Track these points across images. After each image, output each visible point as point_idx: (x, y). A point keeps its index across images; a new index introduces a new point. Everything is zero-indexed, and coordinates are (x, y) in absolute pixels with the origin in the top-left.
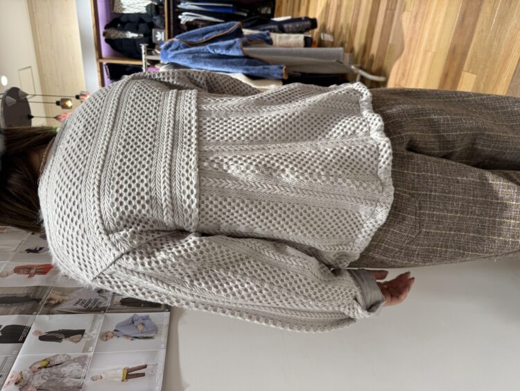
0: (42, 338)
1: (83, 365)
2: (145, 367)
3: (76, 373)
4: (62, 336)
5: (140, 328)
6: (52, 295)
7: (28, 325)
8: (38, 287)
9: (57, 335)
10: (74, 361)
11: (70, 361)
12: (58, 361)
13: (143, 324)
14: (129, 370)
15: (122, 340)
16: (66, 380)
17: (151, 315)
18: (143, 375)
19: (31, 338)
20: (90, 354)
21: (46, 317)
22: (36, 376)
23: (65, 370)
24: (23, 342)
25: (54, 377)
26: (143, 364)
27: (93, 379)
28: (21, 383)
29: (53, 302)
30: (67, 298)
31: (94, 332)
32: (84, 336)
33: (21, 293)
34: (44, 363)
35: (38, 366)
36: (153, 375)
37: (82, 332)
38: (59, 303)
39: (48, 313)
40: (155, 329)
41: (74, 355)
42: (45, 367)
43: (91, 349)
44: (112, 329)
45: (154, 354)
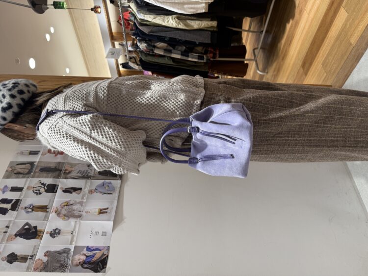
1: (82, 206)
2: (108, 209)
3: (79, 209)
4: (72, 191)
5: (107, 188)
6: (67, 167)
7: (57, 184)
8: (60, 162)
9: (70, 190)
10: (78, 203)
11: (76, 203)
12: (71, 203)
13: (108, 186)
14: (101, 210)
15: (98, 194)
16: (75, 212)
17: (112, 181)
18: (106, 212)
20: (85, 201)
21: (65, 180)
22: (63, 210)
23: (75, 207)
24: (56, 192)
25: (70, 210)
26: (107, 207)
27: (86, 212)
28: (58, 212)
29: (67, 171)
30: (73, 169)
31: (86, 189)
32: (82, 191)
33: (53, 166)
34: (66, 204)
35: (63, 205)
36: (111, 213)
37: (80, 189)
38: (70, 172)
40: (114, 189)
41: (78, 200)
42: (66, 205)
43: (85, 198)
44: (94, 188)
45: (112, 202)
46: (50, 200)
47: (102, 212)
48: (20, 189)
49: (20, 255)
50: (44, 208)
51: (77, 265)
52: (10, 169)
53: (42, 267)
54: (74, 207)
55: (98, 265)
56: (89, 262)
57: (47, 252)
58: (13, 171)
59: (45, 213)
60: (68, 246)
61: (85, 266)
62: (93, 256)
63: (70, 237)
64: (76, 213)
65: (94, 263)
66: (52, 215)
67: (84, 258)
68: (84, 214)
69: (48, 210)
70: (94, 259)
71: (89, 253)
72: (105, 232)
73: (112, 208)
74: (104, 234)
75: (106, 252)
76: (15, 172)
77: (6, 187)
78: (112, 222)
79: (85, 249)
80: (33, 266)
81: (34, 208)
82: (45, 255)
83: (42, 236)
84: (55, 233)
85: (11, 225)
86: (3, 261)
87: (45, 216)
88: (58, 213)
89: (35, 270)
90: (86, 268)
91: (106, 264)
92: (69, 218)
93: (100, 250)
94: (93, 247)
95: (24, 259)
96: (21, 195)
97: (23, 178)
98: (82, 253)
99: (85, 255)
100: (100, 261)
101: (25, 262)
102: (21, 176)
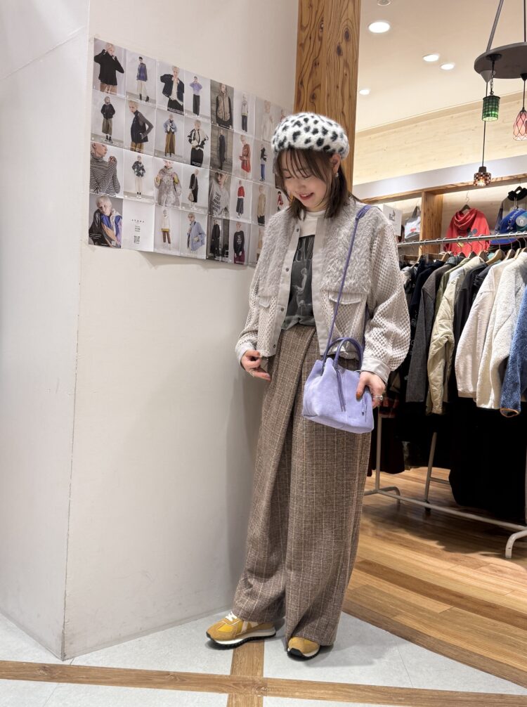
0: (193, 176)
1: (174, 204)
2: (169, 242)
3: (169, 200)
5: (196, 239)
6: (225, 177)
7: (203, 165)
8: (232, 165)
9: (195, 185)
10: (177, 198)
11: (177, 195)
12: (178, 188)
13: (198, 241)
14: (168, 233)
15: (189, 227)
16: (165, 195)
17: (205, 247)
18: (165, 241)
19: (193, 169)
21: (208, 176)
22: (169, 177)
23: (171, 194)
24: (192, 164)
25: (168, 188)
26: (171, 241)
27: (165, 211)
29: (219, 178)
30: (222, 186)
31: (195, 209)
32: (193, 202)
34: (176, 181)
35: (175, 177)
36: (164, 247)
37: (195, 200)
38: (218, 181)
39: (210, 177)
40: (194, 249)
42: (174, 181)
43: (184, 208)
45: (177, 248)
46: (181, 157)
47: (166, 234)
48: (196, 110)
49: (111, 122)
50: (170, 149)
51: (98, 204)
52: (223, 90)
53: (97, 155)
54: (172, 192)
55: (99, 233)
56: (102, 220)
57: (115, 160)
58: (222, 94)
59: (164, 151)
60: (122, 190)
61: (97, 216)
62: (109, 226)
63: (134, 191)
64: (164, 197)
65: (101, 228)
66: (161, 162)
67: (107, 213)
68: (163, 208)
69: (168, 154)
70: (105, 227)
71: (114, 220)
72: (138, 241)
73: (170, 249)
74: (137, 239)
75: (113, 243)
76: (220, 98)
77: (200, 87)
78: (152, 251)
79: (118, 214)
80: (97, 142)
81: (171, 134)
82: (111, 158)
83: (135, 151)
84: (138, 168)
85: (150, 104)
86: (105, 100)
87: (160, 152)
88: (164, 171)
89: (94, 146)
90: (95, 217)
91: (99, 244)
92: (158, 187)
93: (116, 235)
94: (121, 224)
95: (107, 129)
96: (188, 112)
97: (212, 111)
98: (114, 209)
99: (111, 214)
100: (103, 237)
101: (103, 131)
102: (214, 108)
